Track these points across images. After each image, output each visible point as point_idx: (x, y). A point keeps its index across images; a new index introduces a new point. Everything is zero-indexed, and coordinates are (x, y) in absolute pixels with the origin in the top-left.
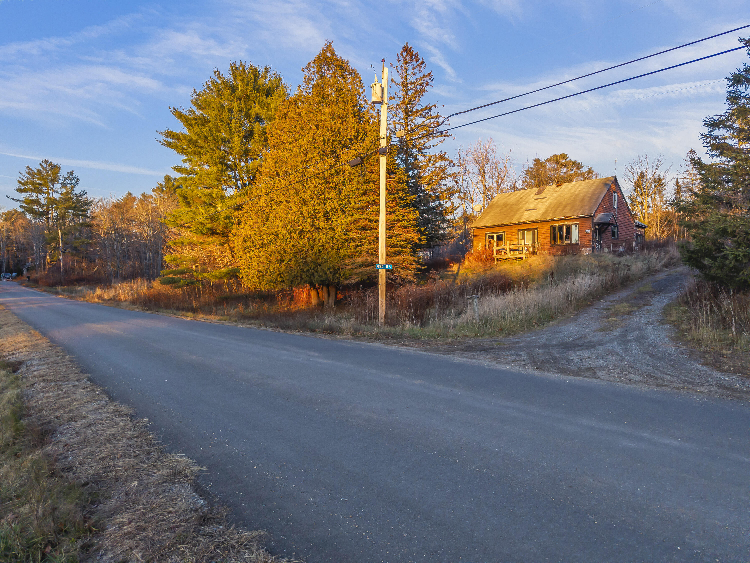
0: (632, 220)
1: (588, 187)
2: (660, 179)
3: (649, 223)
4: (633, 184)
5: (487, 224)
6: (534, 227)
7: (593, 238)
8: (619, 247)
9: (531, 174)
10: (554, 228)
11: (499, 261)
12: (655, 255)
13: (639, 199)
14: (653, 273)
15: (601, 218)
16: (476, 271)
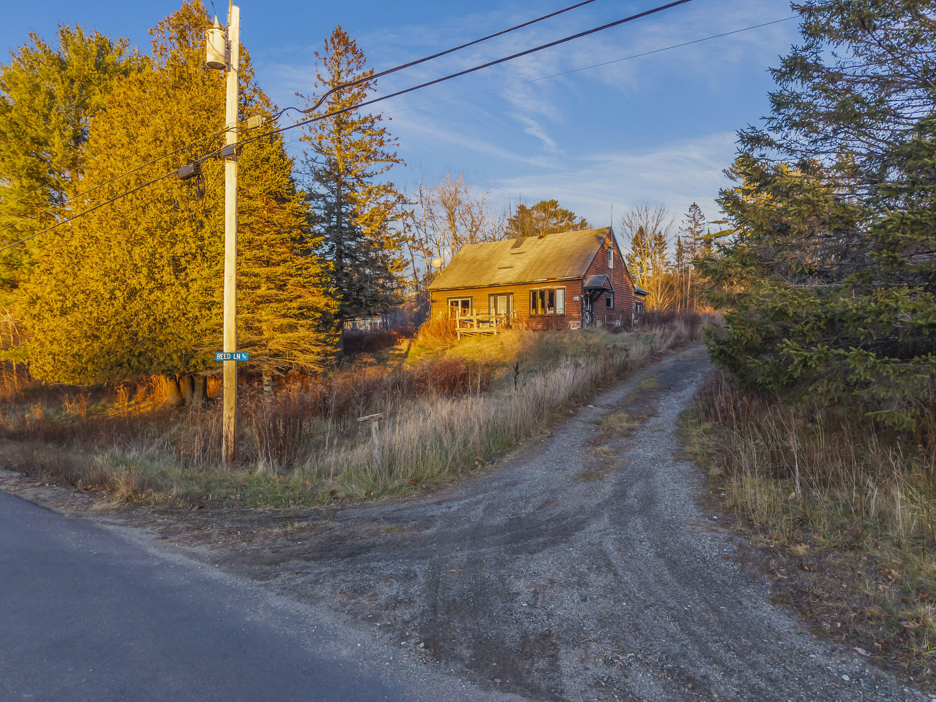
0: (630, 285)
1: (578, 240)
2: (660, 236)
3: (649, 288)
4: (631, 241)
5: (449, 286)
6: (508, 291)
7: (582, 308)
8: (615, 320)
9: (514, 224)
10: (534, 293)
11: (463, 335)
12: (658, 332)
13: (638, 259)
14: (658, 358)
15: (592, 282)
16: (432, 350)
